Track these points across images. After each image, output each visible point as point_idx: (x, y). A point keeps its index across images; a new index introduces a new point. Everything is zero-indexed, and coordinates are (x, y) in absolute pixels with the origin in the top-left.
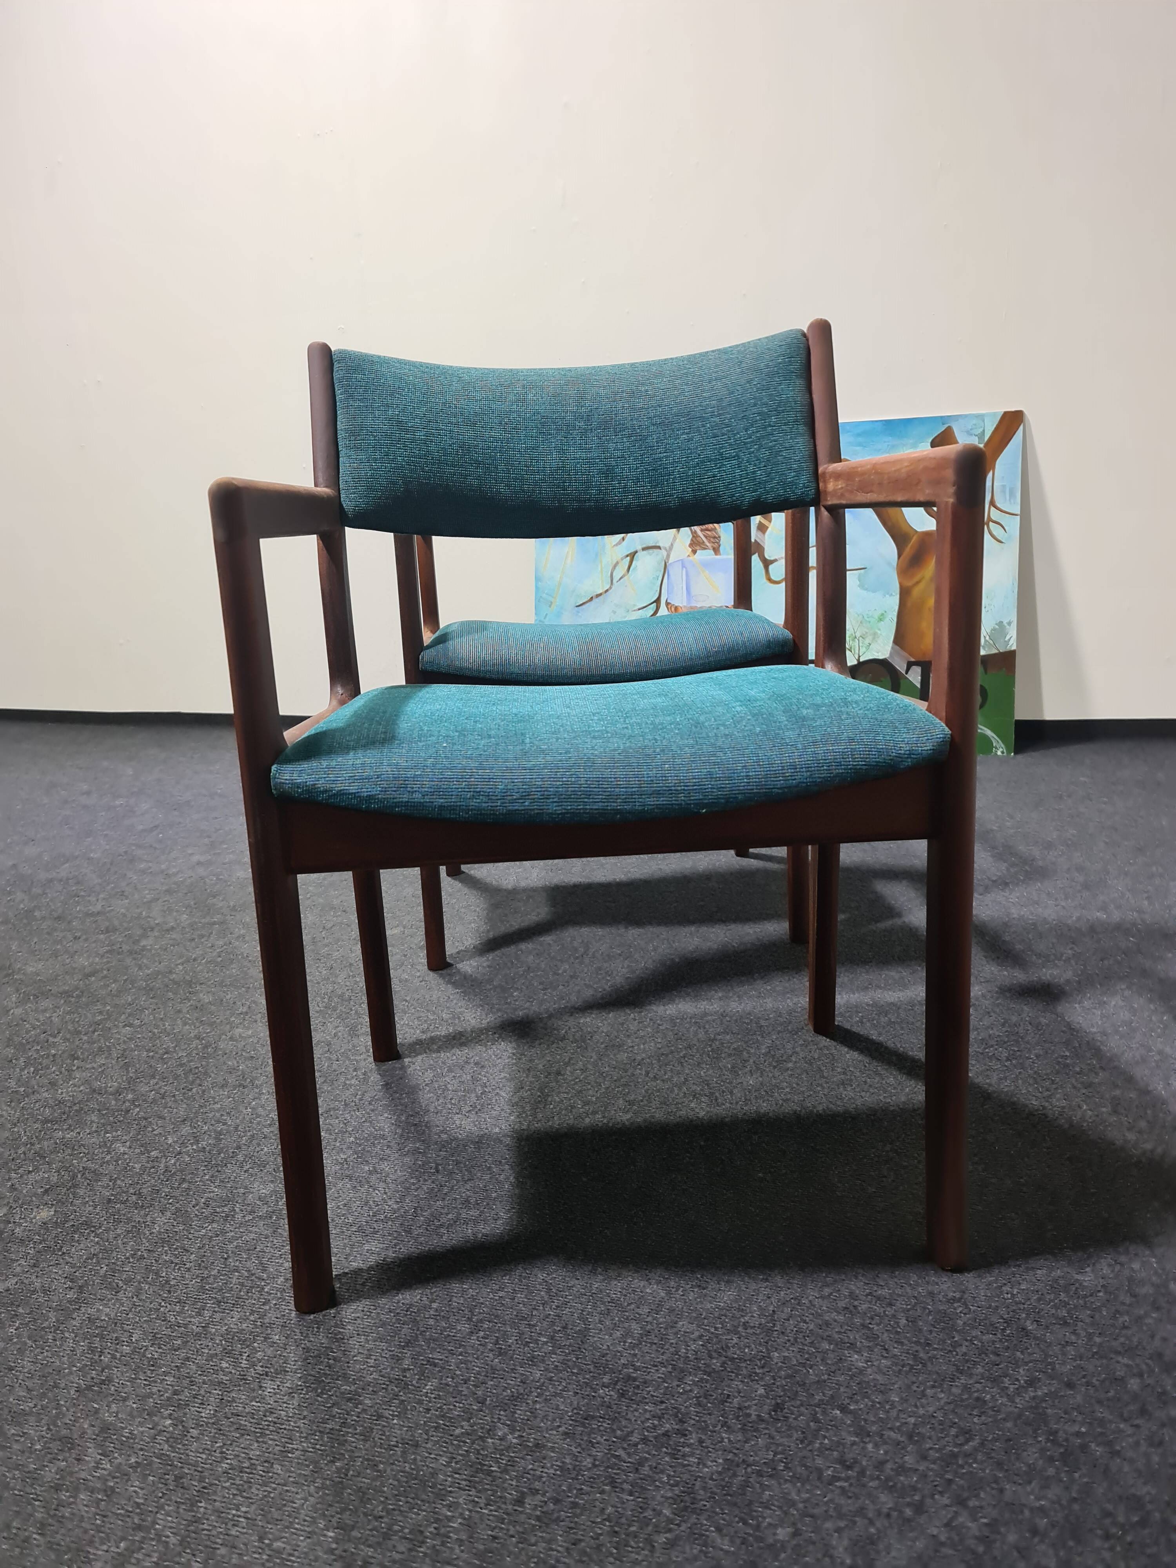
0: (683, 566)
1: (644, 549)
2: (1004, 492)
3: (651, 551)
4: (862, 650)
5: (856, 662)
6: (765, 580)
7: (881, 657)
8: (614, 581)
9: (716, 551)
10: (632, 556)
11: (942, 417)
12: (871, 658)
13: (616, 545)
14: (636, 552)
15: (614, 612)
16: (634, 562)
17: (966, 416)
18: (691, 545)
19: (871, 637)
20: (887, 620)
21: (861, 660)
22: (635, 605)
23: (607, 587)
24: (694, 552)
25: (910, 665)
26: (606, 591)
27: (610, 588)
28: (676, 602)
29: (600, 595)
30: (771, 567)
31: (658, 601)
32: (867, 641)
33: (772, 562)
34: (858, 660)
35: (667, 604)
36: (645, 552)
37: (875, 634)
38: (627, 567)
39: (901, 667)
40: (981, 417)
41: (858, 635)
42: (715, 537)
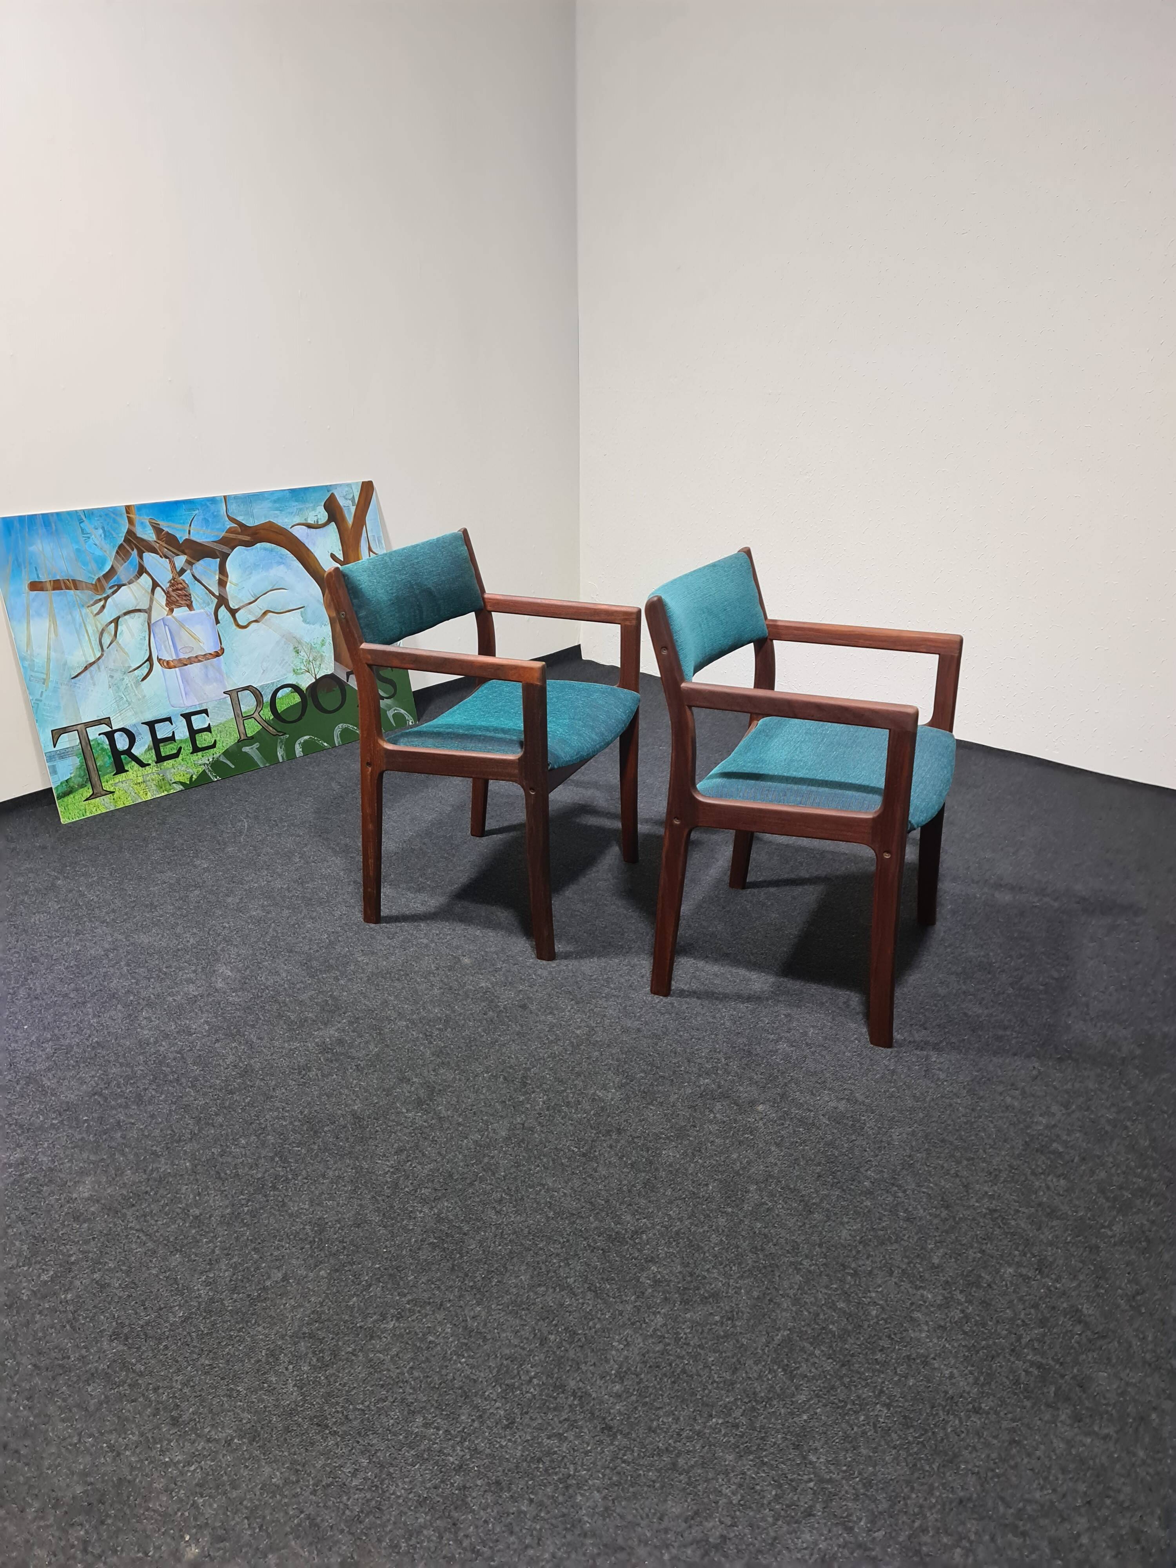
0: (165, 625)
1: (125, 614)
2: (374, 540)
3: (132, 615)
4: (317, 670)
5: (314, 680)
6: (234, 627)
7: (329, 673)
8: (105, 648)
9: (190, 607)
10: (116, 621)
11: (326, 486)
12: (324, 675)
13: (98, 614)
14: (119, 618)
15: (112, 677)
16: (119, 628)
17: (341, 485)
18: (167, 605)
19: (319, 659)
20: (327, 644)
21: (318, 678)
22: (130, 667)
23: (98, 654)
24: (172, 610)
25: (348, 674)
26: (99, 658)
27: (102, 655)
28: (166, 657)
29: (94, 663)
30: (237, 615)
31: (150, 659)
32: (318, 663)
33: (237, 610)
34: (316, 678)
35: (159, 660)
36: (127, 617)
37: (322, 656)
38: (113, 633)
39: (343, 677)
40: (349, 485)
41: (311, 659)
42: (186, 595)
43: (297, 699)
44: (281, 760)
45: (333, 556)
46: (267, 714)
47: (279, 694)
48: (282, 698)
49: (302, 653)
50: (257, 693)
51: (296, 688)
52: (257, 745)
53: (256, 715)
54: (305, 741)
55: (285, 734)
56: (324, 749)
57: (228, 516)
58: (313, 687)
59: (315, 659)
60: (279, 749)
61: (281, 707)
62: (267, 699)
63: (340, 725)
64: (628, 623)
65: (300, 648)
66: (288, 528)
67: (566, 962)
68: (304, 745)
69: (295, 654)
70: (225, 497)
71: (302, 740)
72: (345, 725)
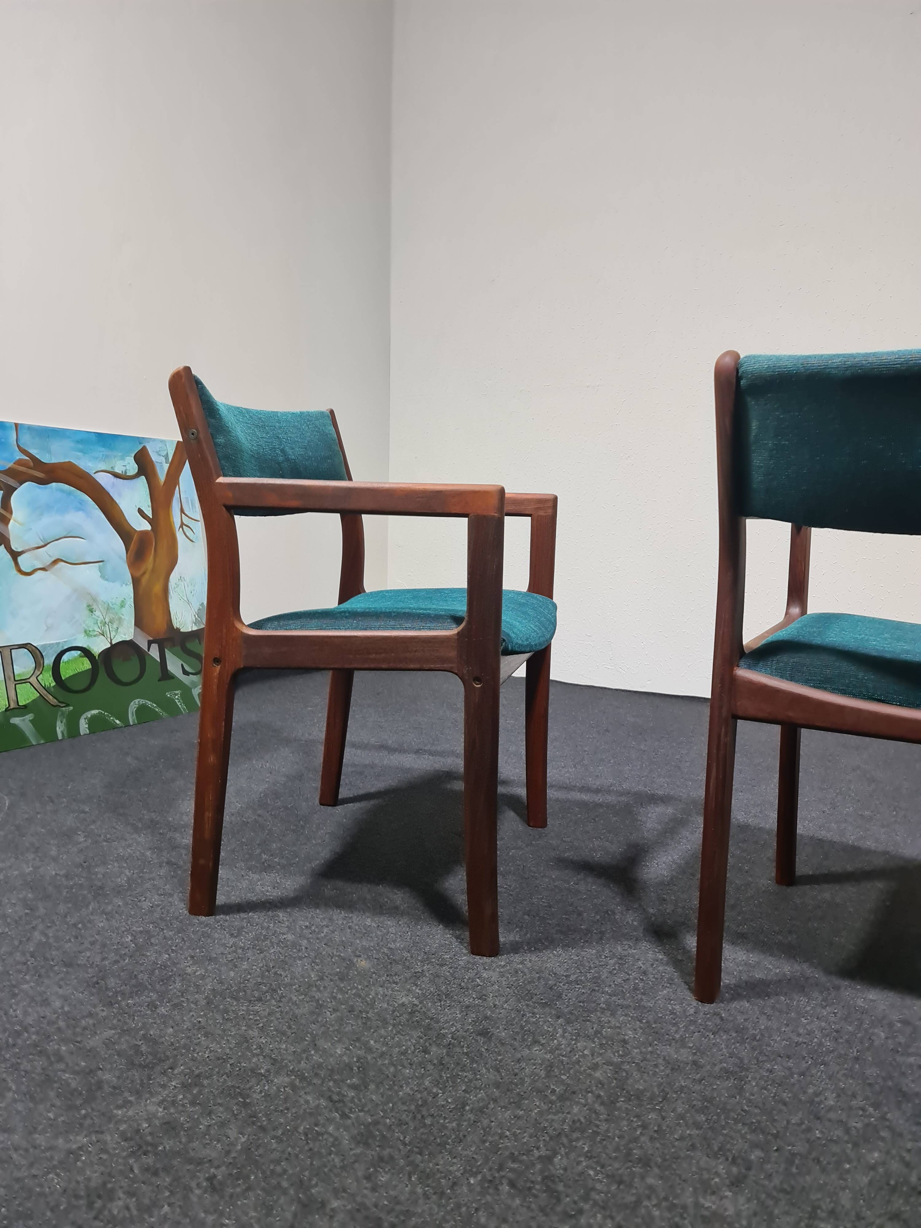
4: (113, 634)
5: (109, 645)
6: (15, 572)
7: (128, 639)
12: (121, 640)
19: (117, 622)
20: (127, 606)
21: (113, 643)
25: (150, 643)
30: (20, 559)
32: (115, 626)
33: (20, 553)
34: (111, 643)
37: (120, 619)
39: (144, 646)
41: (107, 620)
43: (86, 665)
44: (60, 737)
45: (140, 511)
46: (48, 679)
47: (65, 658)
48: (68, 662)
49: (97, 613)
50: (36, 653)
51: (86, 652)
52: (30, 716)
53: (33, 680)
54: (93, 717)
55: (68, 705)
56: (115, 727)
57: (18, 446)
58: (106, 653)
59: (111, 622)
60: (58, 723)
61: (66, 672)
62: (49, 661)
63: (137, 701)
64: (542, 513)
65: (94, 607)
66: (92, 473)
67: (517, 958)
68: (91, 722)
69: (87, 612)
70: (16, 425)
71: (89, 714)
72: (142, 701)
